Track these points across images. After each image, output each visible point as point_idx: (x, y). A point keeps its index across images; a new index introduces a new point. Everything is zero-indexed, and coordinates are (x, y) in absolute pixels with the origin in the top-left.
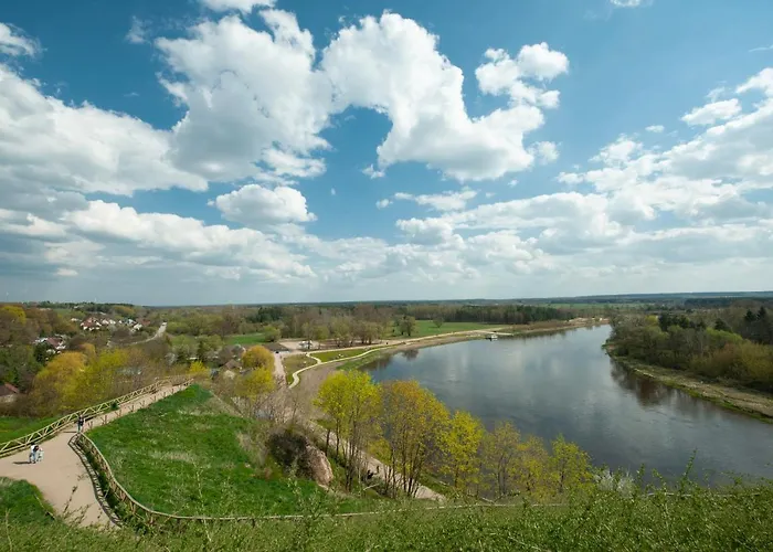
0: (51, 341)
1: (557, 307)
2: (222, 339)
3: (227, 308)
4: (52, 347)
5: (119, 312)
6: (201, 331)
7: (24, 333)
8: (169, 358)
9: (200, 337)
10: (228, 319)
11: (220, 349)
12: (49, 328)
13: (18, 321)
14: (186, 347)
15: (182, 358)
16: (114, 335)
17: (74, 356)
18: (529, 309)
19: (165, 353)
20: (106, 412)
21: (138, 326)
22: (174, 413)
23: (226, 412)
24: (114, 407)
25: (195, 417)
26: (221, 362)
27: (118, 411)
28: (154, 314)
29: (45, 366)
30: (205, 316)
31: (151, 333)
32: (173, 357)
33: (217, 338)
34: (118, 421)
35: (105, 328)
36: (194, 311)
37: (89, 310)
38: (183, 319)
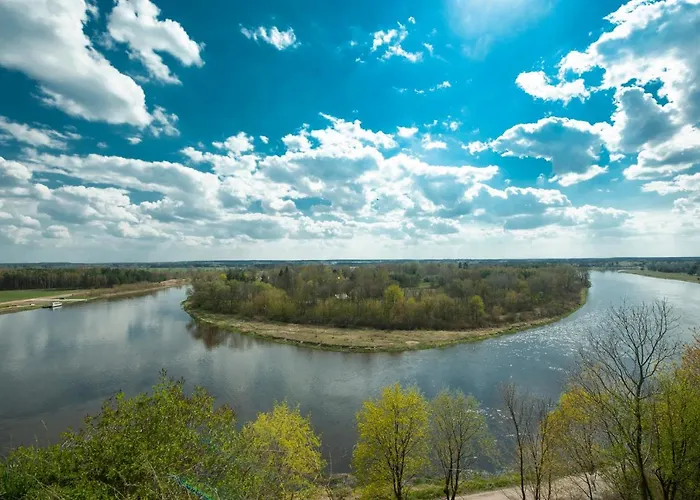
1: (151, 270)
18: (117, 272)
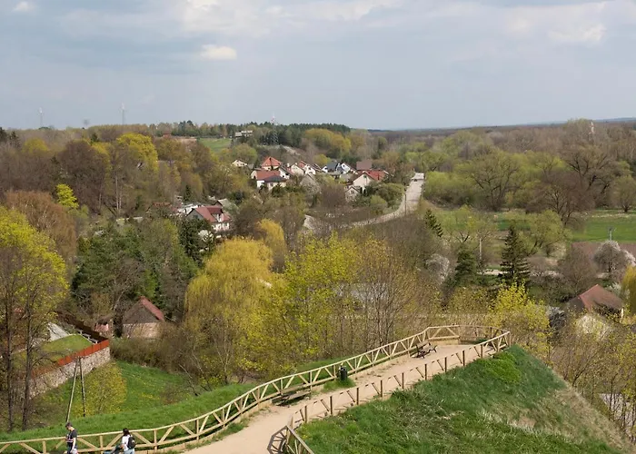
0: (202, 210)
2: (566, 222)
3: (574, 132)
4: (206, 225)
5: (320, 144)
6: (508, 196)
7: (159, 193)
8: (436, 267)
9: (510, 215)
10: (577, 164)
11: (561, 250)
12: (197, 182)
13: (146, 164)
14: (474, 241)
15: (466, 267)
16: (314, 201)
17: (245, 248)
19: (425, 254)
20: (328, 388)
21: (362, 182)
22: (472, 414)
23: (600, 435)
24: (343, 379)
25: (523, 434)
26: (569, 289)
27: (353, 390)
28: (393, 151)
29: (201, 265)
30: (519, 157)
31: (392, 198)
32: (447, 266)
33: (552, 222)
34: (354, 414)
35: (296, 185)
36: (486, 141)
37: (264, 140)
38: (460, 166)
